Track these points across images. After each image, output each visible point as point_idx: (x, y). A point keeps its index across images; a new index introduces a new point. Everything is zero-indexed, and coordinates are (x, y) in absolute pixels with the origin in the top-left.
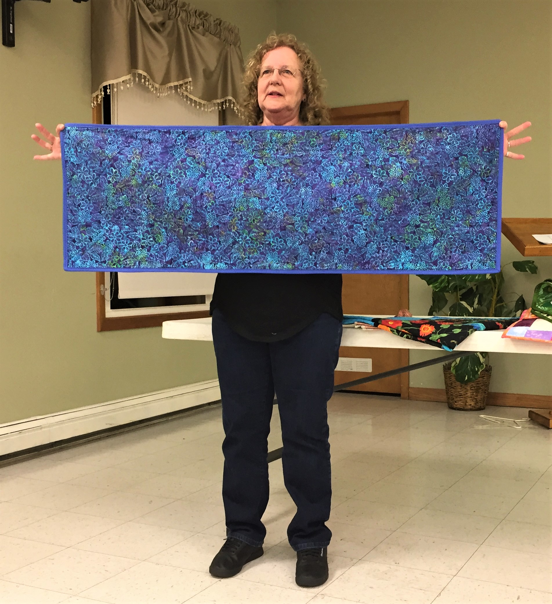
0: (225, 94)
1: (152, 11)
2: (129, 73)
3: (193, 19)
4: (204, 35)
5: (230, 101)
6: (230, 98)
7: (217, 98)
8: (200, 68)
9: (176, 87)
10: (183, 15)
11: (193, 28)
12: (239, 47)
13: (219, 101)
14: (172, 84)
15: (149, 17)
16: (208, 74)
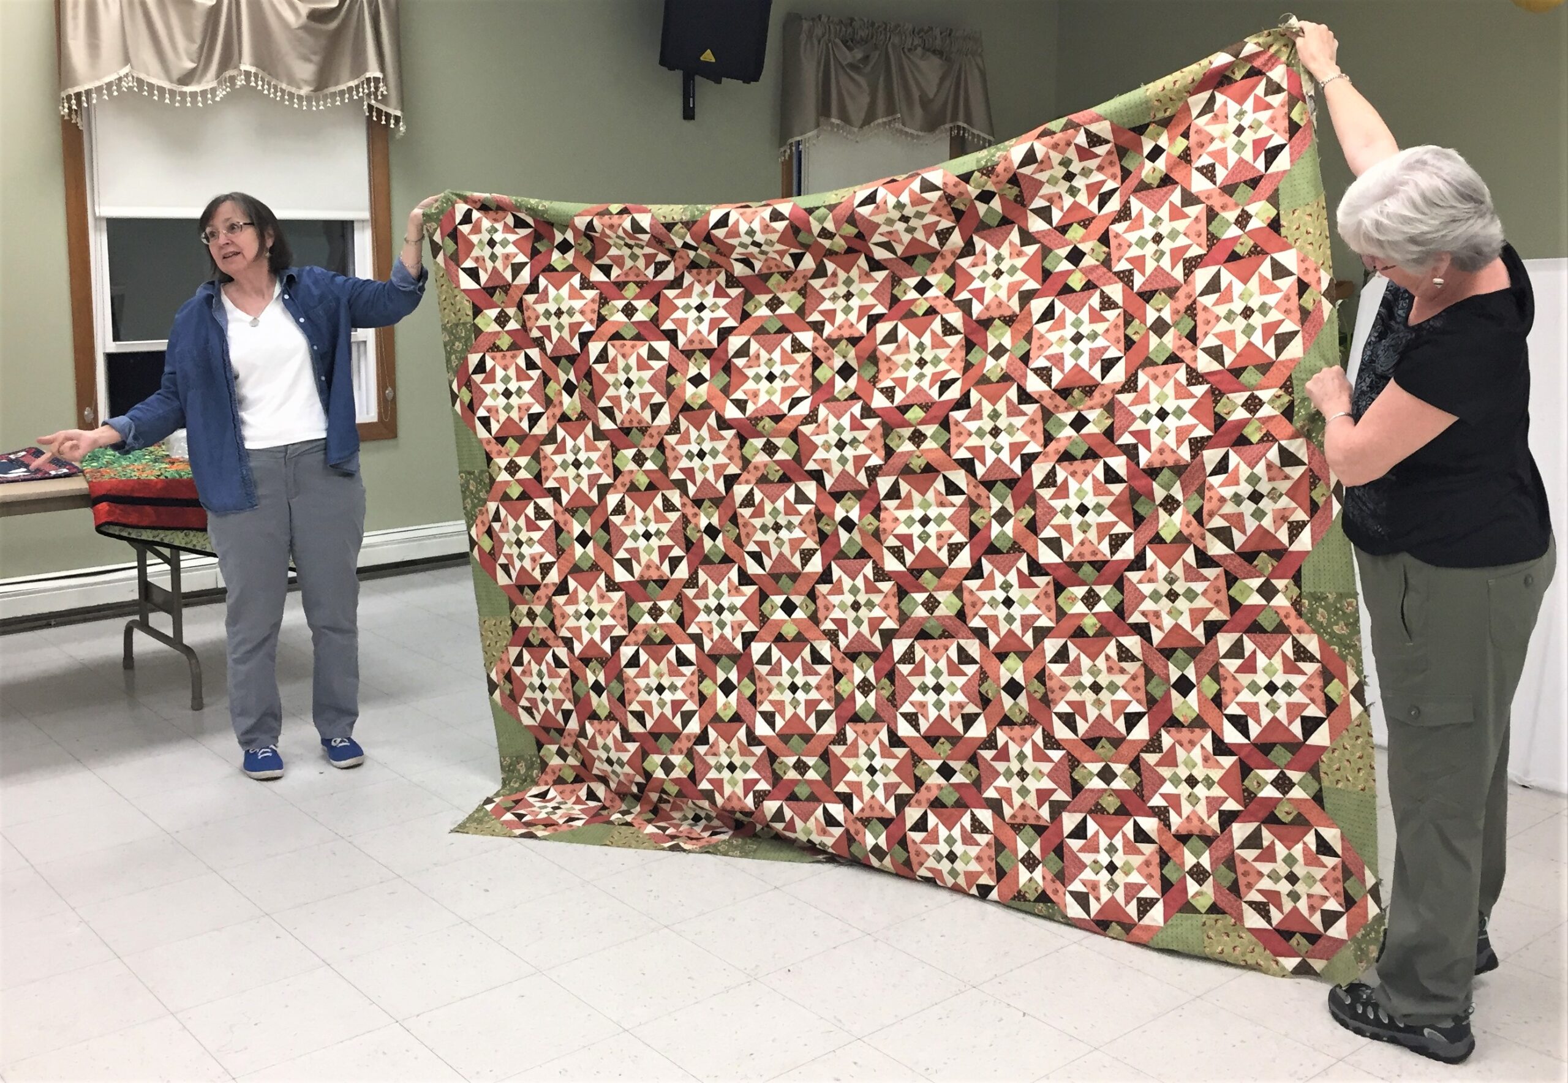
0: (954, 118)
1: (850, 49)
2: (818, 125)
3: (909, 41)
4: (922, 57)
5: (959, 127)
6: (961, 124)
7: (944, 123)
8: (916, 94)
9: (885, 123)
10: (896, 40)
11: (910, 50)
12: (980, 55)
13: (948, 126)
14: (880, 121)
15: (848, 56)
16: (925, 103)
